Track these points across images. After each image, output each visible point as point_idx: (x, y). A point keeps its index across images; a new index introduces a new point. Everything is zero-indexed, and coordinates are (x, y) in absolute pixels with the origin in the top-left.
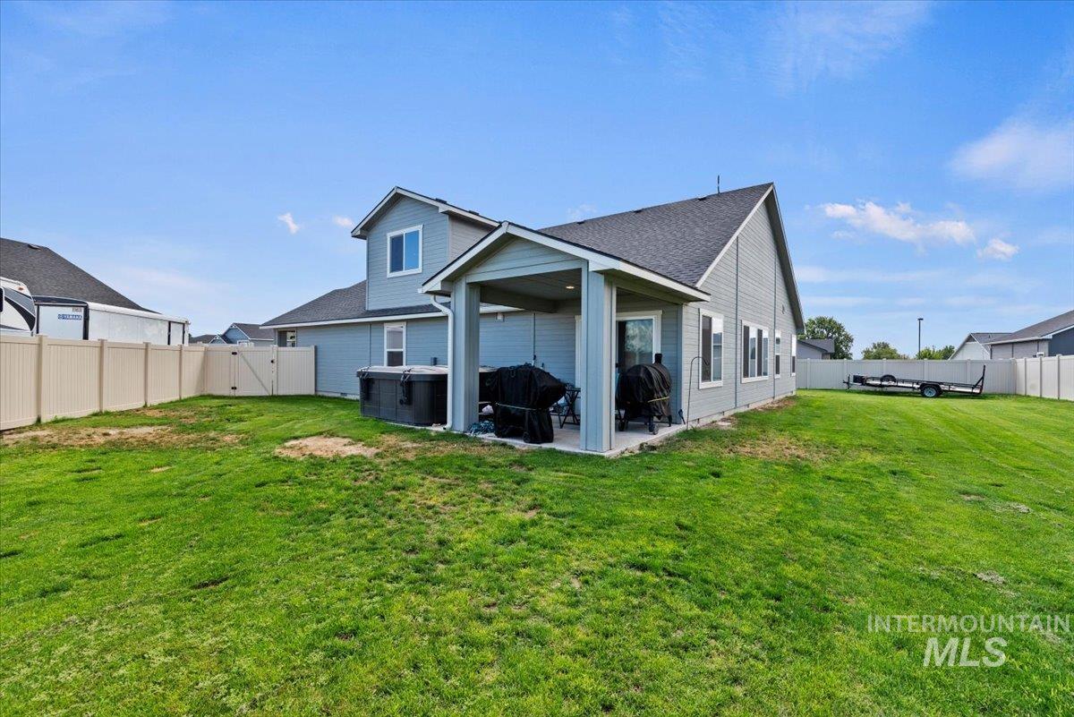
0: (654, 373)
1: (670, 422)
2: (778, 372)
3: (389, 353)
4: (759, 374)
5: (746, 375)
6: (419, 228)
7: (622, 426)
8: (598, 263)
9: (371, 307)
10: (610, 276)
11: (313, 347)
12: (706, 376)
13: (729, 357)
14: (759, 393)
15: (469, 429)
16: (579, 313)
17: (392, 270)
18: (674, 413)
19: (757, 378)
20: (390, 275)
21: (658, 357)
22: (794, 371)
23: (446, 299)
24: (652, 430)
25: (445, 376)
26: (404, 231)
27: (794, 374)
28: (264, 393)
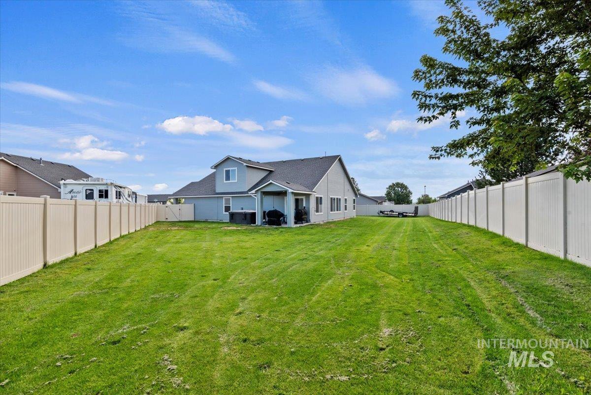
0: (303, 211)
1: (307, 222)
2: (346, 209)
3: (225, 207)
4: (337, 210)
5: (332, 211)
6: (236, 168)
7: (296, 223)
8: (290, 191)
9: (217, 191)
10: (292, 193)
11: (193, 204)
12: (317, 211)
13: (326, 204)
14: (337, 216)
15: (262, 224)
16: (286, 196)
17: (226, 180)
18: (308, 220)
19: (336, 212)
20: (225, 182)
21: (304, 207)
22: (354, 209)
23: (256, 195)
24: (302, 223)
25: (255, 213)
26: (230, 169)
27: (355, 210)
28: (177, 220)
